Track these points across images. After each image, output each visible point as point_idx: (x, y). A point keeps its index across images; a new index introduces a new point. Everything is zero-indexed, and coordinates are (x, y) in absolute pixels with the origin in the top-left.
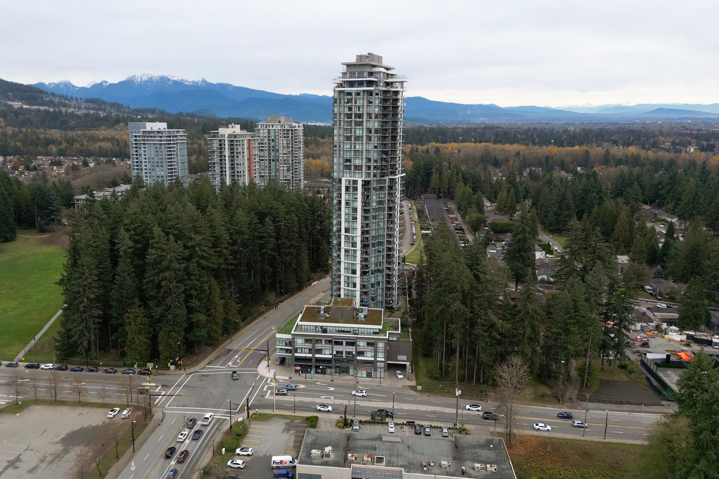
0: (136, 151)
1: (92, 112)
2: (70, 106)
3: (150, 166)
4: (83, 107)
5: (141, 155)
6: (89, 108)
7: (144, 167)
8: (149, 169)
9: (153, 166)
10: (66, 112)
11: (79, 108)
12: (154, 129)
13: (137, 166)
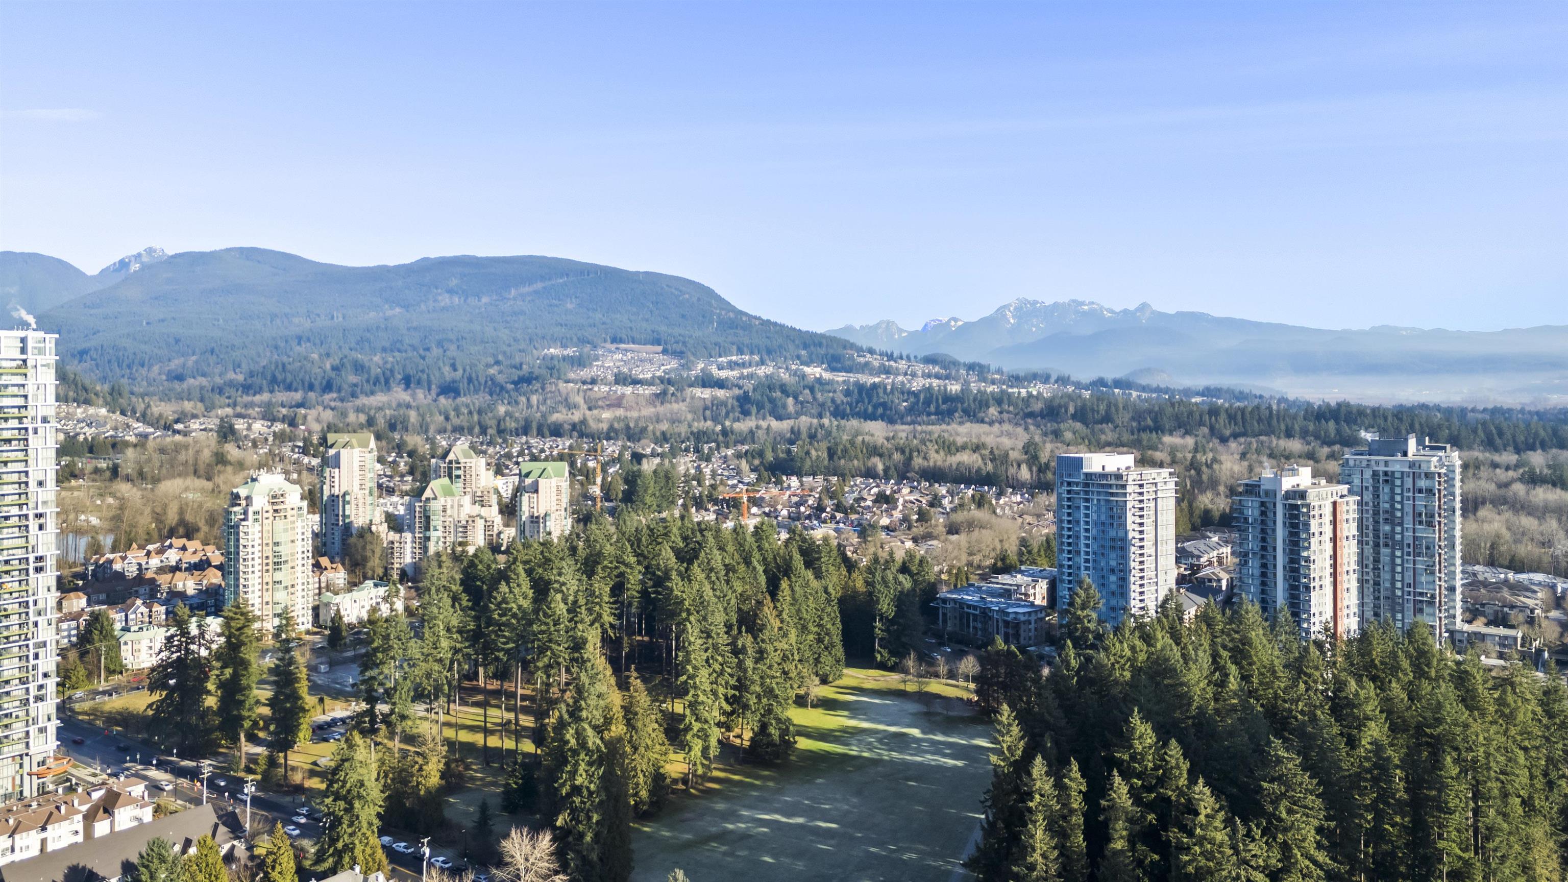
0: (1069, 514)
1: (935, 383)
2: (897, 374)
3: (1095, 547)
4: (920, 373)
5: (1078, 522)
6: (929, 376)
7: (1083, 549)
8: (1094, 553)
9: (1103, 547)
10: (893, 383)
11: (914, 375)
12: (1108, 469)
13: (1069, 544)
